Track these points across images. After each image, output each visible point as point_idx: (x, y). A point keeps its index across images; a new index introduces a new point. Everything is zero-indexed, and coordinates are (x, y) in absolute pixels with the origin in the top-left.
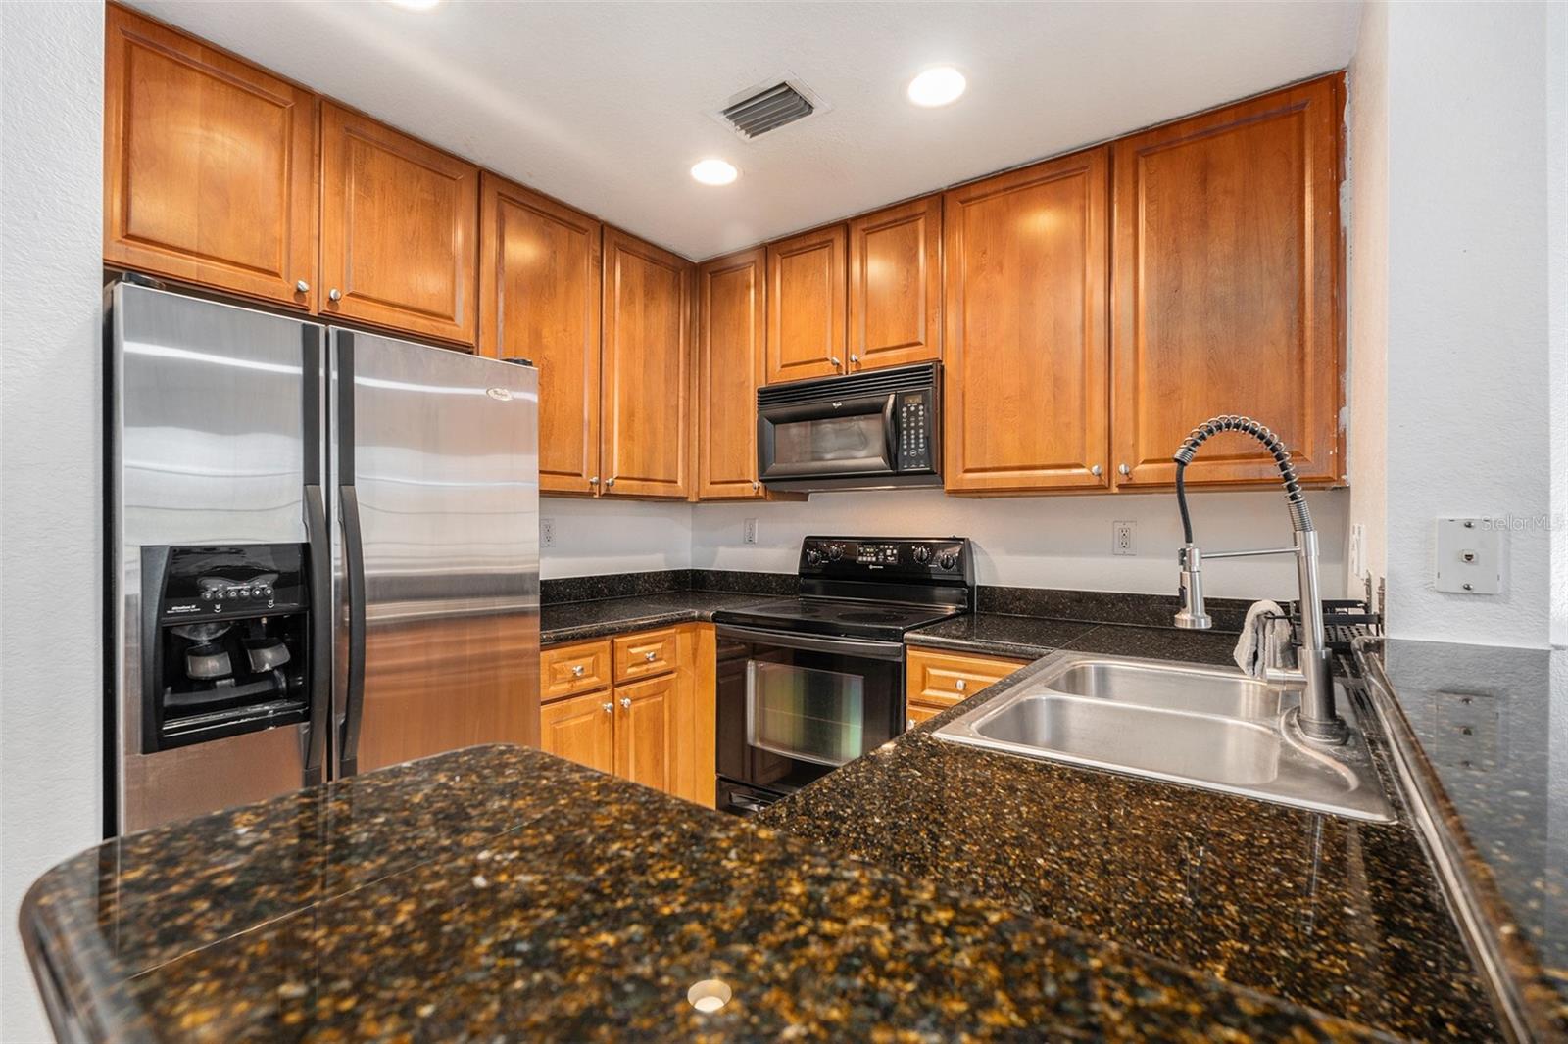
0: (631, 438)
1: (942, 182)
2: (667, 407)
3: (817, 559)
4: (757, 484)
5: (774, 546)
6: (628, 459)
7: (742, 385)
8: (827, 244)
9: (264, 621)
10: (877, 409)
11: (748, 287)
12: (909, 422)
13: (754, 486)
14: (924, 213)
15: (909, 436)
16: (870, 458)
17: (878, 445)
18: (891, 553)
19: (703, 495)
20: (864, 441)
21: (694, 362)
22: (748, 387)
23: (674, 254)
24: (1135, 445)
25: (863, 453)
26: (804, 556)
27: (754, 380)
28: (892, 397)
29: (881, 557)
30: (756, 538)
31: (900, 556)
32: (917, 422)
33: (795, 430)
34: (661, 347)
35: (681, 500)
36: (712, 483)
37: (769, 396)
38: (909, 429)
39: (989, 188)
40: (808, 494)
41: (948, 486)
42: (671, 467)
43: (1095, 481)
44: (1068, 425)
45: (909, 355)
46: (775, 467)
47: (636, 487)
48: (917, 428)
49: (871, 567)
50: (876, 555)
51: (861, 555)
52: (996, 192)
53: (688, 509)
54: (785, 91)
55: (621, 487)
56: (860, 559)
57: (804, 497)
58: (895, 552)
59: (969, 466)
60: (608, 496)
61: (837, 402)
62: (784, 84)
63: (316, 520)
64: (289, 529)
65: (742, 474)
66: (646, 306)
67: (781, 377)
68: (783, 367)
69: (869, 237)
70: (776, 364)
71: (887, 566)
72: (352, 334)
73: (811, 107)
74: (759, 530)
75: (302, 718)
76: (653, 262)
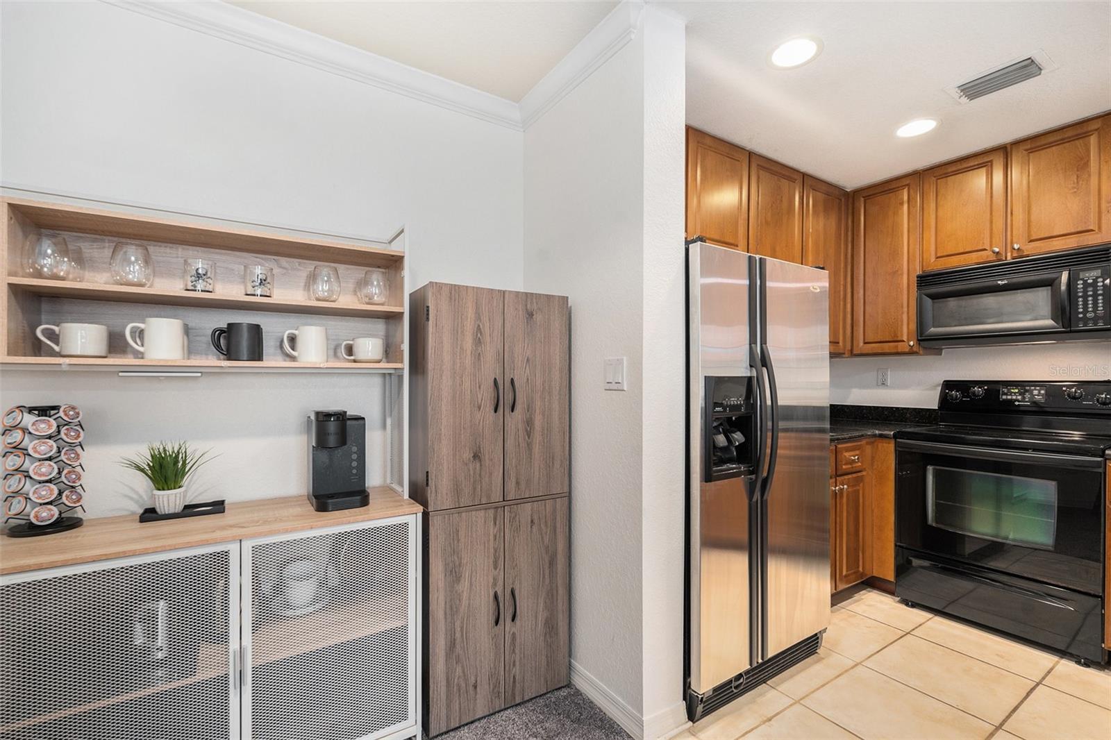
3: (957, 399)
4: (912, 343)
8: (985, 164)
9: (734, 418)
10: (1048, 283)
11: (902, 204)
12: (1085, 291)
13: (910, 344)
15: (1085, 302)
16: (1035, 321)
17: (1046, 311)
18: (1038, 392)
19: (855, 352)
20: (1031, 308)
22: (902, 274)
23: (838, 188)
25: (1027, 318)
26: (944, 394)
27: (908, 269)
28: (1065, 274)
29: (1027, 396)
31: (1048, 395)
32: (1095, 291)
33: (954, 303)
36: (865, 343)
37: (925, 280)
38: (1085, 297)
40: (942, 349)
42: (836, 333)
45: (1079, 240)
46: (932, 330)
48: (1095, 296)
49: (1017, 403)
50: (1022, 394)
51: (1006, 394)
54: (1031, 62)
56: (1004, 397)
58: (1043, 392)
61: (1002, 280)
62: (1030, 58)
63: (753, 362)
65: (901, 335)
67: (936, 266)
68: (937, 258)
69: (1032, 155)
70: (931, 256)
71: (1035, 403)
72: (765, 259)
73: (1041, 69)
74: (890, 377)
75: (751, 473)
76: (829, 195)
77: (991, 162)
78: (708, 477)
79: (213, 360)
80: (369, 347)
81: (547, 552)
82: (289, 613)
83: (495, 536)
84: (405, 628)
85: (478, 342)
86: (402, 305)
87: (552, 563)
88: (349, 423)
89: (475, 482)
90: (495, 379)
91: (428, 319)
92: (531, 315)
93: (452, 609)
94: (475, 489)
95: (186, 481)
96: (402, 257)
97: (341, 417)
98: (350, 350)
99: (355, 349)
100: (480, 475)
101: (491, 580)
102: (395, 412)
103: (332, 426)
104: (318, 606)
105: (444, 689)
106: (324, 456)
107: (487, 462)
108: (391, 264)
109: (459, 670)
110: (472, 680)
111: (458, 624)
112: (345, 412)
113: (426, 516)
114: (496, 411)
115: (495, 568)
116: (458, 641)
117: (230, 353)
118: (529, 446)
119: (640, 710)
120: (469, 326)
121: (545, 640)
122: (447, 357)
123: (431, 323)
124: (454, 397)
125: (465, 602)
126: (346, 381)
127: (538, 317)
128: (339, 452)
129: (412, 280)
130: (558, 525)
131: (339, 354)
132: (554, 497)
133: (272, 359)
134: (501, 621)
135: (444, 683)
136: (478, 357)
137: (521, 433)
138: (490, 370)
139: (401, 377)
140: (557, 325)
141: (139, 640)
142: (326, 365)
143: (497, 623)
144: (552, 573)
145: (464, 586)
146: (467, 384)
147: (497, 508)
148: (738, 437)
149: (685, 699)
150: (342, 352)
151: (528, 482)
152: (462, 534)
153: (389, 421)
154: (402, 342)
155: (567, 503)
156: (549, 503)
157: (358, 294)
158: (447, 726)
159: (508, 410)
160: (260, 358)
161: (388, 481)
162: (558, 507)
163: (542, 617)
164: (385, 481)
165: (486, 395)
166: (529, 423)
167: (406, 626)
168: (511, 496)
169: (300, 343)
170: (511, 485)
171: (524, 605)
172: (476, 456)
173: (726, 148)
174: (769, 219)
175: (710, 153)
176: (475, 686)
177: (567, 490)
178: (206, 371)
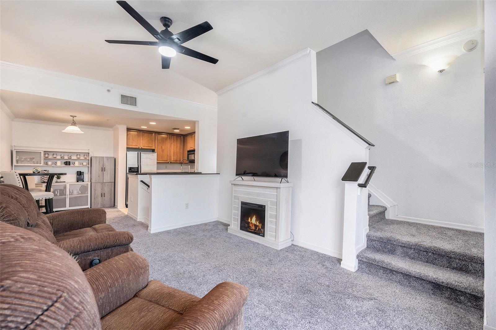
0: (174, 156)
2: (179, 152)
21: (184, 146)
23: (181, 134)
33: (190, 155)
34: (178, 146)
47: (175, 162)
55: (173, 162)
63: (137, 165)
66: (176, 141)
68: (190, 148)
76: (177, 136)
79: (64, 165)
80: (85, 163)
81: (110, 189)
82: (73, 194)
83: (102, 186)
85: (100, 163)
86: (89, 159)
89: (98, 180)
93: (95, 194)
95: (61, 179)
96: (89, 153)
97: (80, 172)
98: (82, 164)
102: (88, 171)
105: (93, 203)
106: (78, 176)
107: (101, 177)
109: (96, 201)
111: (96, 196)
113: (91, 183)
114: (102, 171)
116: (96, 198)
117: (66, 165)
118: (107, 176)
119: (118, 205)
120: (98, 161)
121: (110, 200)
122: (95, 165)
123: (93, 161)
125: (97, 193)
126: (81, 168)
127: (109, 160)
128: (80, 176)
129: (91, 155)
130: (112, 186)
133: (71, 165)
134: (102, 197)
136: (99, 165)
137: (106, 174)
138: (101, 166)
139: (89, 167)
140: (113, 160)
141: (56, 193)
142: (79, 166)
144: (111, 192)
146: (97, 168)
147: (102, 183)
149: (125, 205)
150: (81, 164)
151: (107, 180)
152: (96, 186)
153: (87, 173)
154: (89, 163)
155: (114, 183)
157: (83, 156)
159: (104, 171)
160: (70, 165)
162: (112, 183)
163: (109, 197)
164: (87, 179)
165: (101, 169)
167: (88, 195)
168: (104, 182)
169: (75, 163)
170: (104, 180)
171: (106, 195)
172: (99, 177)
173: (150, 132)
174: (160, 142)
175: (145, 134)
176: (98, 204)
177: (114, 181)
178: (63, 167)
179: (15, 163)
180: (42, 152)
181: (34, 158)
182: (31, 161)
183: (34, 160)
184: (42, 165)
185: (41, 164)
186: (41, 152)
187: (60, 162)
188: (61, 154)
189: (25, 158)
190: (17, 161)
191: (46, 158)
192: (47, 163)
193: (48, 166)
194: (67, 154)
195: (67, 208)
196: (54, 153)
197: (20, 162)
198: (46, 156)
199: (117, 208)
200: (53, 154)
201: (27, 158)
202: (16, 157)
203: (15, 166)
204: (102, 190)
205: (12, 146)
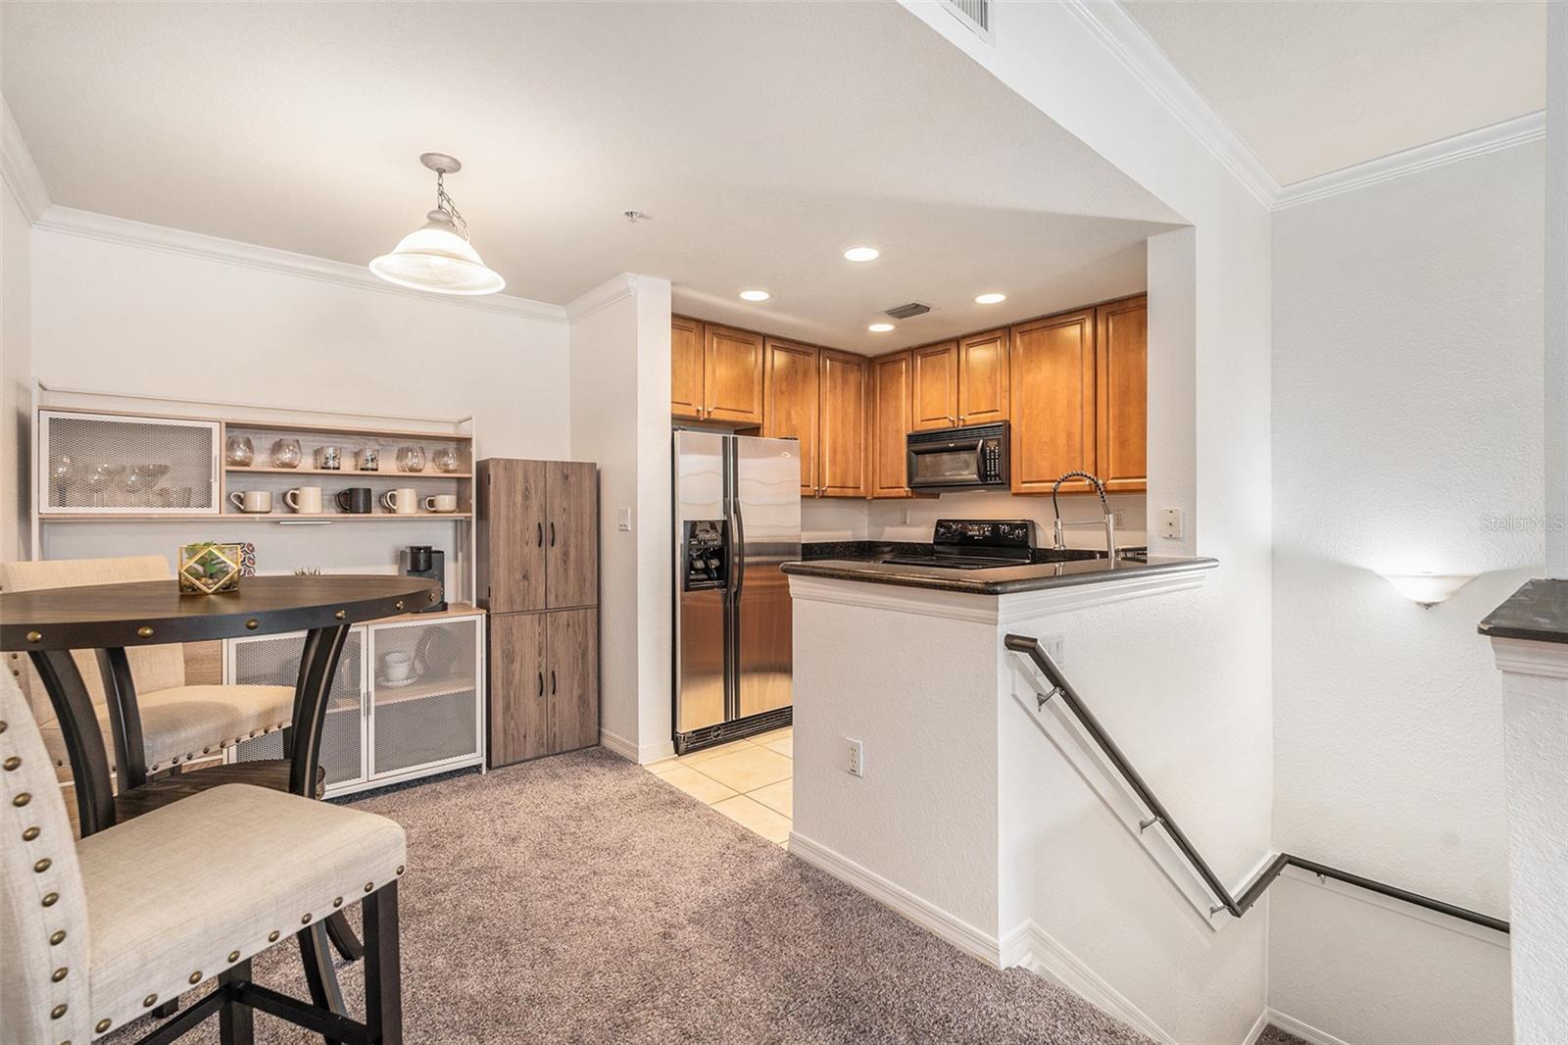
0: (835, 464)
1: (1010, 321)
2: (854, 444)
3: (944, 534)
4: (907, 489)
5: (919, 526)
6: (834, 476)
7: (898, 431)
8: (947, 351)
9: (711, 550)
10: (973, 448)
11: (902, 373)
12: (990, 453)
13: (905, 490)
14: (999, 337)
15: (990, 463)
16: (970, 474)
17: (974, 468)
18: (987, 528)
19: (875, 495)
20: (967, 466)
21: (870, 415)
22: (902, 432)
23: (858, 355)
24: (1108, 470)
25: (966, 472)
26: (937, 531)
27: (905, 430)
28: (981, 441)
29: (982, 532)
30: (908, 522)
31: (992, 532)
32: (995, 456)
33: (928, 458)
34: (851, 411)
35: (863, 498)
36: (881, 488)
37: (913, 439)
39: (1034, 326)
41: (1013, 491)
42: (857, 479)
43: (1088, 489)
44: (1074, 458)
45: (992, 417)
46: (918, 479)
47: (837, 492)
48: (994, 459)
49: (976, 538)
50: (979, 531)
51: (970, 530)
52: (1037, 329)
53: (866, 504)
54: (915, 306)
55: (830, 492)
56: (969, 533)
57: (937, 496)
58: (990, 528)
59: (1024, 480)
60: (823, 497)
61: (951, 444)
62: (914, 303)
63: (726, 511)
64: (718, 515)
65: (898, 483)
66: (843, 389)
67: (921, 427)
68: (923, 421)
69: (971, 349)
70: (917, 420)
71: (986, 537)
72: (738, 437)
73: (928, 308)
74: (910, 516)
75: (725, 587)
76: (847, 362)
77: (949, 349)
78: (687, 588)
79: (338, 513)
80: (446, 502)
81: (580, 647)
82: (390, 684)
83: (539, 633)
84: (474, 691)
85: (526, 497)
86: (471, 473)
87: (584, 654)
88: (433, 555)
89: (524, 595)
90: (539, 524)
91: (489, 483)
92: (566, 477)
93: (508, 683)
94: (524, 600)
96: (470, 439)
97: (428, 550)
98: (431, 503)
99: (435, 503)
100: (528, 590)
101: (537, 664)
102: (465, 548)
103: (422, 556)
104: (409, 681)
105: (501, 736)
107: (534, 582)
108: (463, 443)
109: (513, 724)
110: (523, 733)
111: (512, 693)
112: (431, 547)
113: (488, 617)
114: (540, 545)
115: (540, 655)
116: (512, 704)
117: (349, 508)
118: (566, 570)
119: (636, 741)
120: (520, 487)
121: (579, 710)
122: (503, 509)
123: (491, 486)
124: (508, 536)
125: (517, 677)
126: (426, 525)
127: (572, 479)
129: (477, 454)
130: (589, 627)
131: (423, 506)
132: (586, 608)
133: (375, 513)
134: (544, 693)
135: (502, 731)
136: (526, 508)
137: (560, 561)
138: (535, 516)
139: (469, 523)
140: (588, 484)
142: (418, 515)
143: (541, 695)
144: (585, 663)
145: (516, 666)
146: (518, 527)
147: (541, 614)
148: (715, 563)
149: (673, 739)
150: (426, 505)
151: (565, 596)
152: (514, 630)
153: (460, 555)
154: (471, 498)
155: (596, 612)
156: (582, 612)
157: (437, 461)
158: (505, 762)
159: (549, 546)
160: (369, 511)
161: (460, 599)
162: (589, 614)
163: (576, 693)
164: (457, 597)
165: (533, 535)
166: (566, 554)
167: (475, 690)
168: (552, 605)
169: (398, 500)
170: (551, 598)
171: (561, 684)
172: (525, 577)
173: (741, 336)
174: (784, 388)
175: (725, 341)
176: (525, 737)
177: (596, 603)
178: (334, 521)
179: (42, 502)
180: (216, 428)
181: (162, 470)
182: (149, 486)
183: (164, 482)
184: (214, 510)
185: (209, 505)
186: (209, 431)
187: (318, 489)
188: (318, 445)
189: (111, 467)
190: (61, 491)
191: (238, 470)
192: (241, 500)
193: (253, 521)
194: (350, 445)
195: (364, 778)
196: (283, 435)
197: (77, 496)
198: (239, 454)
199: (635, 764)
200: (277, 447)
201: (124, 469)
202: (53, 463)
203: (43, 521)
204: (540, 654)
205: (22, 389)
